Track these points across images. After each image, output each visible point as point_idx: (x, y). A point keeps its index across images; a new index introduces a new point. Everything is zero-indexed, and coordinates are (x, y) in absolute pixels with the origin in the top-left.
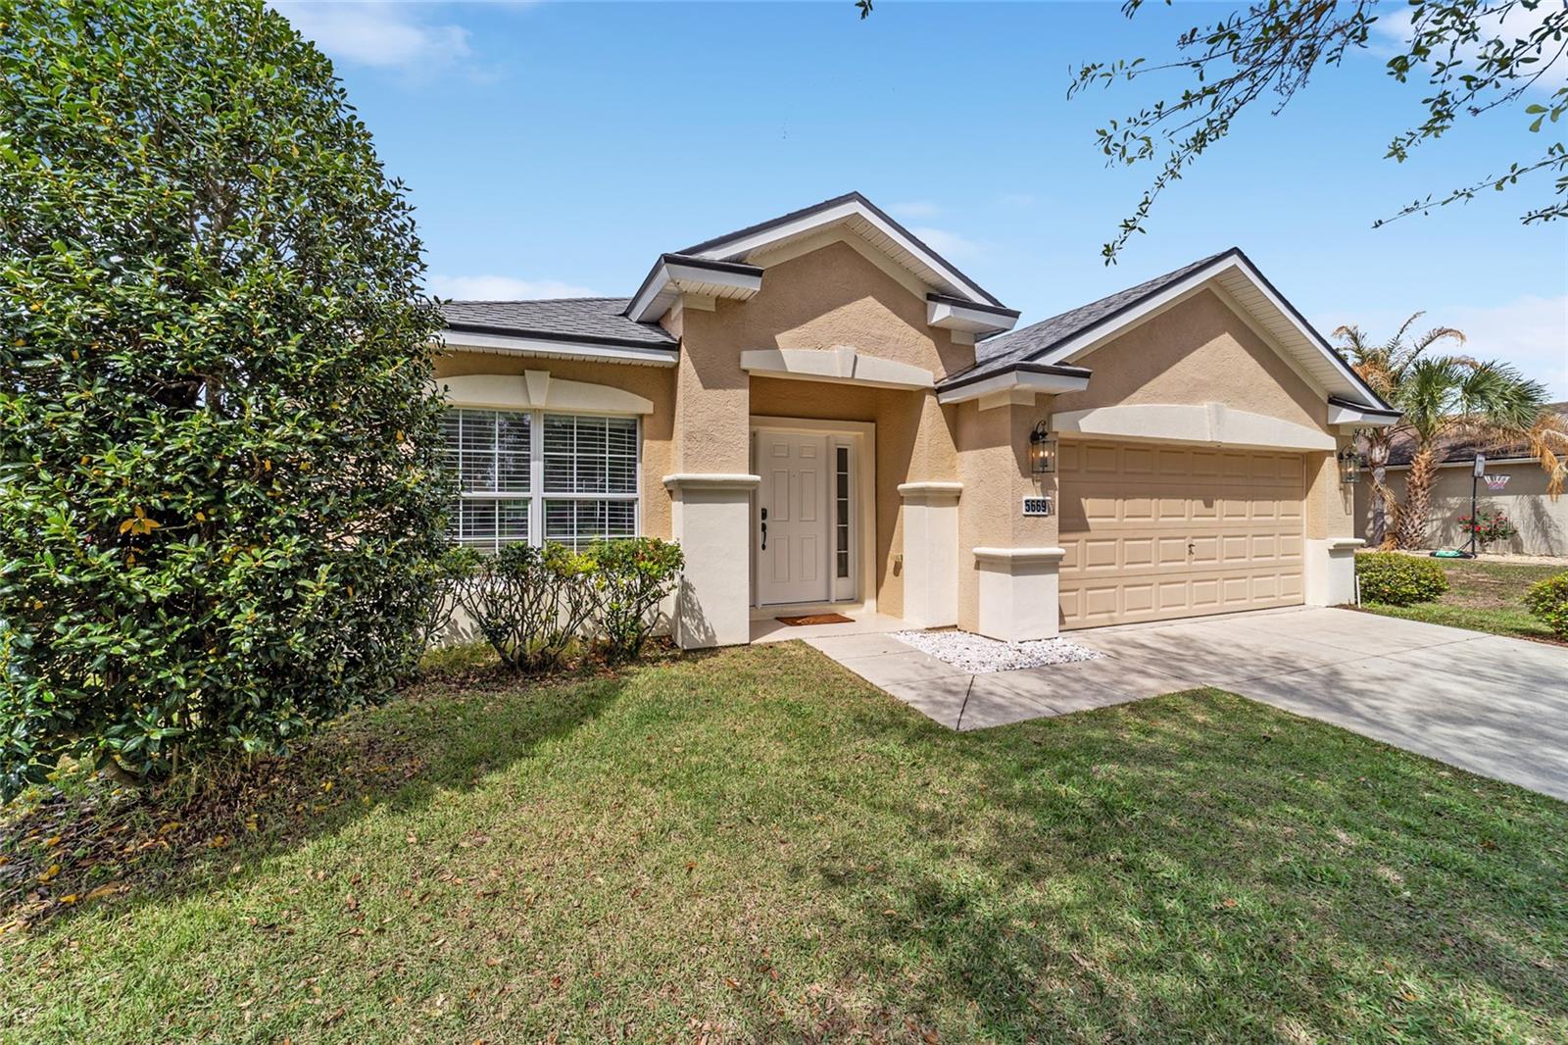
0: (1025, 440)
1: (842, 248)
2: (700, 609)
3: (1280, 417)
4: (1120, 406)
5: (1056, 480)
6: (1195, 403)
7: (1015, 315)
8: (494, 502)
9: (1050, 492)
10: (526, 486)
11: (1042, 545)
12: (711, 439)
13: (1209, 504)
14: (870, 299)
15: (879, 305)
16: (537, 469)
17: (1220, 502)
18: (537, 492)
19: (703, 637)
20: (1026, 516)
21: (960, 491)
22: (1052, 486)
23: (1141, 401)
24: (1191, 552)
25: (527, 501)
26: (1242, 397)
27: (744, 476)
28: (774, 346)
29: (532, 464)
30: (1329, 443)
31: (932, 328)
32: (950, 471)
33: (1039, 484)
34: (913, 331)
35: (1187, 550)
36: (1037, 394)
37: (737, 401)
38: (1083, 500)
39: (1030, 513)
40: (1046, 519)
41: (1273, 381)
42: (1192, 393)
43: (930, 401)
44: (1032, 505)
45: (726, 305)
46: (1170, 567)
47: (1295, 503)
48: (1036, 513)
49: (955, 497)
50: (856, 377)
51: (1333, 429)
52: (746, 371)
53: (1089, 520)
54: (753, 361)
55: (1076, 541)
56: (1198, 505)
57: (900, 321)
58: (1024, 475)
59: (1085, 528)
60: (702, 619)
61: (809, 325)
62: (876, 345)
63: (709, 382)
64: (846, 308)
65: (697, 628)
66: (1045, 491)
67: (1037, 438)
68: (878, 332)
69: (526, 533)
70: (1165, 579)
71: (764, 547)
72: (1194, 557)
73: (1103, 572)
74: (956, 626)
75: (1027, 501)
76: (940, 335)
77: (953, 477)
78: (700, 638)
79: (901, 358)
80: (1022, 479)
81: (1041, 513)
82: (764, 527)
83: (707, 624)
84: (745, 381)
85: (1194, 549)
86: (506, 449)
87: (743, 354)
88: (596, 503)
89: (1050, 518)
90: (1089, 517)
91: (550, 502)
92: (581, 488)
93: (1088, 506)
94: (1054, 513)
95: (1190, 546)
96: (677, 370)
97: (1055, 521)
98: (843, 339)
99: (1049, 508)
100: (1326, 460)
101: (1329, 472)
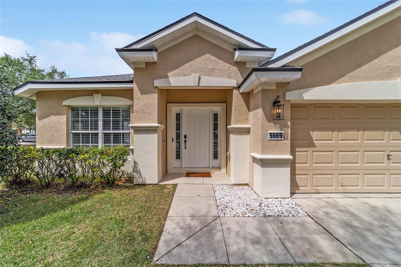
0: (269, 105)
1: (196, 36)
2: (140, 170)
4: (332, 85)
5: (289, 123)
6: (391, 79)
7: (274, 50)
8: (89, 134)
9: (285, 129)
10: (97, 129)
11: (280, 154)
12: (144, 112)
14: (208, 55)
15: (212, 57)
16: (100, 123)
18: (100, 131)
19: (141, 180)
20: (269, 140)
21: (249, 128)
22: (286, 126)
24: (389, 159)
27: (155, 125)
28: (167, 77)
29: (99, 122)
31: (236, 62)
32: (246, 120)
33: (278, 125)
34: (228, 65)
35: (386, 158)
36: (277, 83)
37: (154, 98)
38: (311, 132)
39: (273, 139)
40: (282, 142)
43: (235, 92)
44: (273, 135)
45: (150, 65)
46: (374, 166)
48: (276, 139)
49: (247, 131)
50: (200, 85)
52: (156, 87)
53: (315, 142)
54: (158, 83)
55: (307, 151)
57: (222, 62)
58: (269, 121)
59: (313, 146)
60: (140, 174)
61: (181, 68)
62: (211, 73)
63: (143, 92)
64: (197, 60)
65: (139, 178)
66: (281, 128)
67: (276, 103)
68: (211, 67)
69: (98, 143)
70: (368, 172)
71: (185, 148)
72: (391, 161)
73: (324, 167)
74: (248, 184)
75: (270, 133)
76: (240, 64)
77: (247, 122)
78: (140, 181)
79: (222, 76)
80: (268, 123)
81: (279, 139)
82: (185, 141)
83: (143, 176)
84: (157, 90)
85: (391, 157)
86: (92, 118)
87: (155, 81)
88: (118, 134)
89: (285, 141)
90: (315, 140)
91: (104, 134)
92: (113, 129)
93: (315, 135)
94: (287, 139)
95: (388, 156)
96: (133, 90)
97: (288, 142)
98: (194, 71)
99: (284, 137)
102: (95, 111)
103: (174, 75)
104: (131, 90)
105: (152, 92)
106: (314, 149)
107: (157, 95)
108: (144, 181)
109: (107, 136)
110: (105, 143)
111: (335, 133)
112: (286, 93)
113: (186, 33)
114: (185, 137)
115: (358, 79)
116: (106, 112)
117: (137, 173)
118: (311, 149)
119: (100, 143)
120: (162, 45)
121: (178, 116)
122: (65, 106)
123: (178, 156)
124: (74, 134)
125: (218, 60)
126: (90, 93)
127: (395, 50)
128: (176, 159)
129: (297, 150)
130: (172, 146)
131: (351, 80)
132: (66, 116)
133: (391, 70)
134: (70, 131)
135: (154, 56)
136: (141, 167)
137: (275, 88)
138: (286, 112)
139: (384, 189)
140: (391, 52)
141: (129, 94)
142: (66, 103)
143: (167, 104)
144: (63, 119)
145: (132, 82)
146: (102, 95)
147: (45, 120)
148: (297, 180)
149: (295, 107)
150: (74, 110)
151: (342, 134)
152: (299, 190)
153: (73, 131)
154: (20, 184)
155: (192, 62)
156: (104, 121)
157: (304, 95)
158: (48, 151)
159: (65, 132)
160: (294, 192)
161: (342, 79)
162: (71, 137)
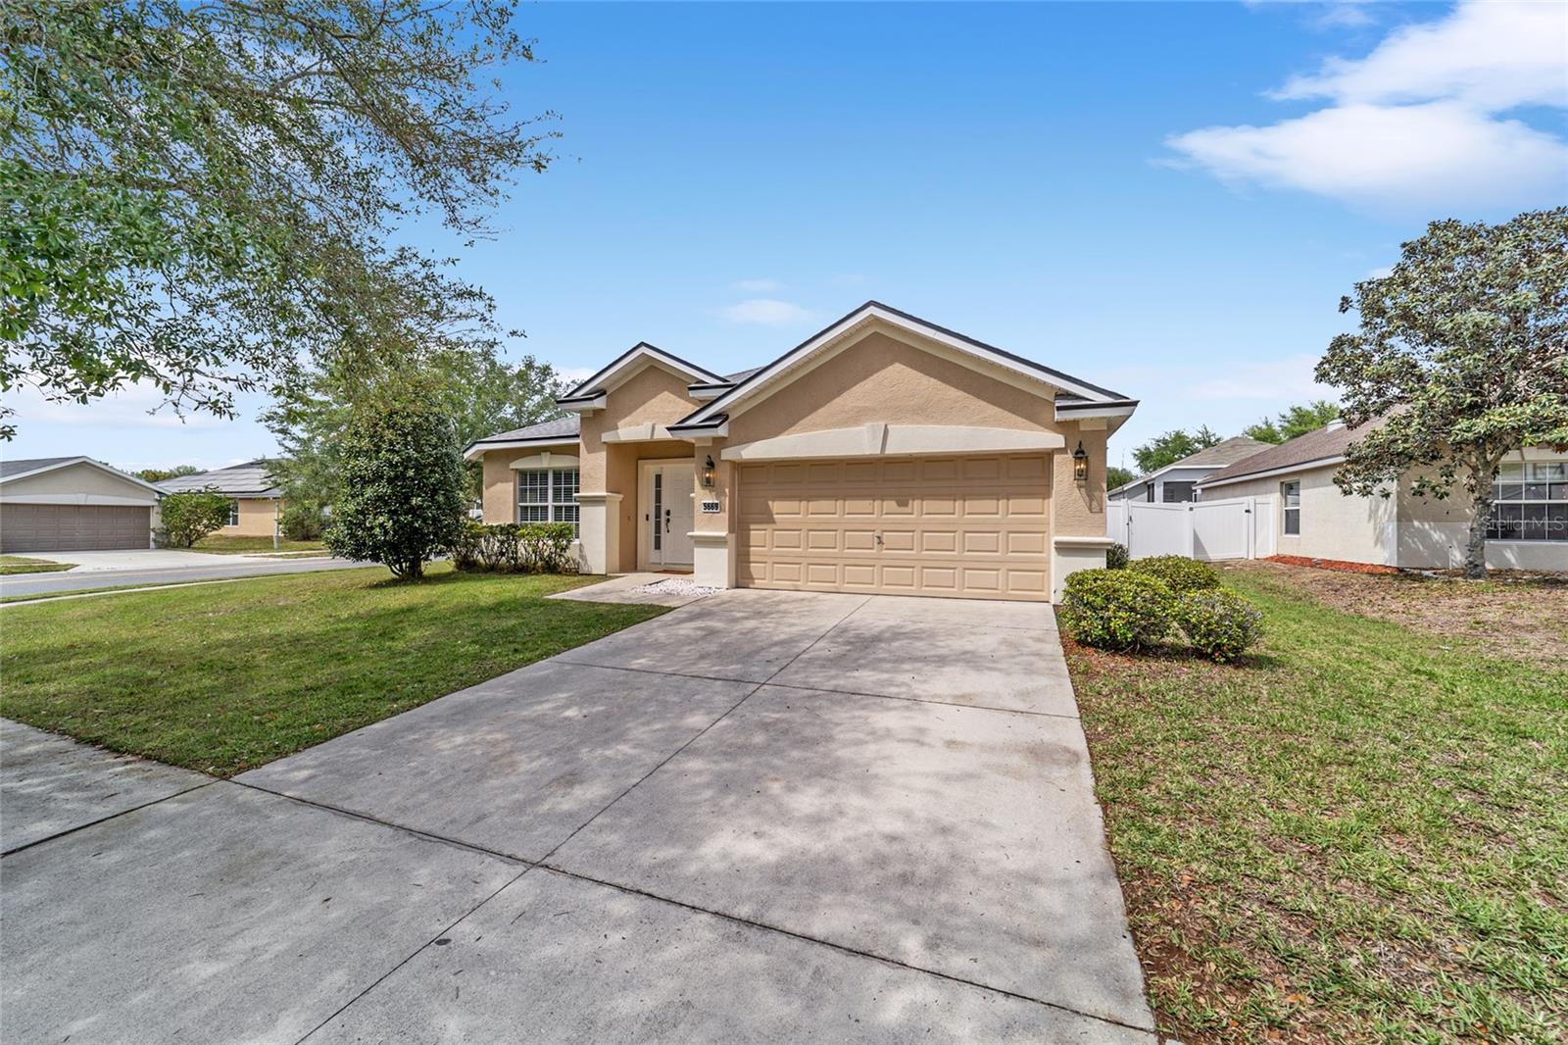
1: (652, 367)
2: (586, 556)
3: (972, 424)
4: (780, 438)
5: (727, 490)
6: (858, 425)
8: (538, 507)
9: (722, 498)
10: (546, 501)
11: (715, 530)
12: (592, 476)
13: (903, 503)
14: (666, 393)
15: (670, 395)
16: (550, 492)
17: (917, 503)
18: (550, 503)
19: (586, 568)
20: (707, 512)
22: (723, 493)
23: (801, 431)
24: (879, 542)
25: (547, 507)
26: (922, 412)
27: (605, 494)
28: (617, 428)
30: (1056, 440)
33: (714, 493)
35: (876, 540)
36: (710, 440)
37: (602, 457)
38: (770, 503)
41: (961, 393)
42: (856, 417)
44: (708, 506)
45: (597, 412)
47: (1034, 504)
48: (711, 510)
50: (655, 437)
51: (1062, 427)
52: (605, 443)
53: (775, 516)
54: (607, 437)
56: (890, 505)
58: (704, 488)
59: (772, 521)
60: (586, 561)
61: (633, 414)
62: (669, 418)
63: (589, 451)
64: (653, 401)
65: (584, 564)
66: (717, 497)
67: (711, 465)
68: (670, 410)
69: (547, 520)
70: (852, 561)
73: (788, 552)
75: (707, 504)
81: (715, 510)
83: (589, 563)
84: (605, 447)
85: (884, 540)
86: (542, 485)
87: (602, 435)
88: (571, 507)
89: (721, 514)
90: (776, 514)
91: (555, 507)
92: (565, 500)
93: (776, 506)
94: (725, 511)
95: (879, 537)
97: (725, 516)
98: (647, 418)
99: (721, 508)
100: (1057, 458)
101: (1064, 469)
102: (544, 475)
103: (625, 425)
104: (578, 445)
105: (600, 451)
106: (774, 526)
107: (606, 453)
108: (589, 568)
109: (558, 509)
110: (555, 520)
111: (804, 504)
112: (722, 451)
113: (640, 365)
114: (668, 513)
115: (815, 426)
116: (557, 475)
117: (583, 560)
118: (770, 527)
119: (550, 520)
120: (611, 385)
121: (658, 478)
122: (512, 469)
123: (658, 546)
124: (521, 506)
126: (537, 452)
127: (862, 383)
128: (655, 548)
129: (752, 527)
130: (646, 530)
132: (513, 484)
133: (857, 412)
134: (518, 503)
135: (600, 403)
136: (587, 552)
137: (711, 446)
138: (723, 475)
139: (873, 588)
140: (858, 386)
141: (574, 451)
142: (514, 465)
143: (638, 461)
144: (510, 486)
145: (577, 436)
147: (492, 489)
148: (752, 570)
149: (743, 468)
150: (523, 473)
151: (813, 505)
155: (647, 405)
156: (554, 489)
157: (743, 453)
158: (492, 527)
159: (512, 505)
160: (748, 586)
161: (792, 428)
162: (519, 510)
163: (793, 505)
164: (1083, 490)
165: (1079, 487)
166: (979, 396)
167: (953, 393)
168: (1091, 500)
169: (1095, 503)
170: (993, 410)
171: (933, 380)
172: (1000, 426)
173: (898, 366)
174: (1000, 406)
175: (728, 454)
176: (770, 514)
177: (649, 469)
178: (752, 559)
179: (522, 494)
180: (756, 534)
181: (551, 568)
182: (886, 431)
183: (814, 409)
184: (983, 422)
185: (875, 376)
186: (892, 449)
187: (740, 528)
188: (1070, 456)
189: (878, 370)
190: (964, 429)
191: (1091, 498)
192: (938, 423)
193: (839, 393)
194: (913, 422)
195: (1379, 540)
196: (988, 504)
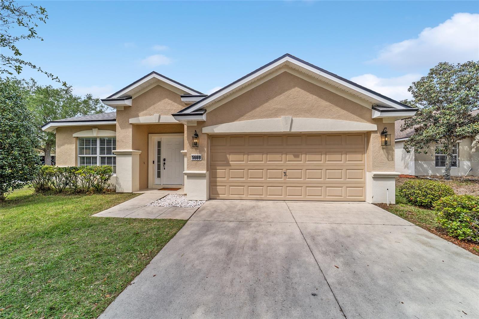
0: (191, 137)
1: (159, 86)
2: (120, 183)
3: (333, 118)
5: (206, 149)
6: (277, 117)
8: (91, 157)
9: (203, 153)
10: (96, 154)
11: (199, 170)
13: (296, 156)
14: (167, 99)
15: (169, 101)
16: (98, 150)
17: (303, 156)
18: (98, 155)
19: (121, 190)
20: (192, 161)
22: (203, 151)
23: (247, 119)
24: (285, 175)
25: (96, 157)
26: (309, 112)
27: (131, 150)
28: (138, 116)
30: (374, 127)
33: (198, 151)
35: (283, 174)
36: (197, 122)
37: (129, 132)
38: (228, 156)
39: (194, 160)
41: (328, 103)
42: (276, 113)
44: (194, 157)
45: (127, 108)
46: (274, 181)
47: (358, 156)
48: (196, 160)
51: (377, 121)
52: (131, 124)
53: (230, 162)
54: (132, 121)
55: (225, 169)
56: (290, 157)
57: (176, 104)
59: (229, 165)
60: (120, 186)
61: (148, 109)
63: (122, 128)
64: (159, 103)
65: (119, 188)
66: (200, 152)
67: (196, 136)
68: (169, 108)
69: (96, 164)
70: (270, 185)
72: (287, 177)
73: (238, 180)
75: (193, 156)
78: (119, 190)
80: (191, 149)
81: (198, 160)
83: (122, 187)
84: (131, 126)
85: (287, 174)
86: (93, 146)
87: (130, 119)
88: (111, 157)
89: (202, 162)
90: (231, 161)
91: (101, 157)
92: (107, 154)
93: (231, 157)
94: (204, 160)
95: (285, 173)
96: (116, 125)
97: (204, 162)
98: (156, 112)
99: (202, 158)
100: (373, 135)
101: (376, 141)
102: (94, 140)
103: (143, 115)
105: (128, 128)
106: (230, 168)
107: (132, 129)
108: (122, 190)
109: (103, 159)
110: (101, 164)
111: (246, 156)
112: (203, 128)
113: (151, 84)
114: (164, 160)
115: (254, 117)
116: (102, 141)
117: (118, 185)
118: (228, 168)
119: (98, 164)
120: (135, 94)
121: (159, 143)
122: (75, 137)
123: (159, 176)
124: (80, 157)
125: (174, 103)
126: (90, 128)
127: (279, 96)
128: (158, 177)
129: (218, 168)
131: (248, 118)
132: (75, 145)
133: (276, 111)
134: (78, 155)
135: (128, 103)
136: (121, 181)
137: (196, 125)
138: (203, 141)
139: (282, 197)
140: (277, 98)
141: (113, 128)
142: (75, 135)
143: (149, 134)
144: (74, 147)
145: (115, 120)
146: (99, 129)
147: (62, 147)
148: (218, 190)
149: (212, 137)
150: (82, 140)
151: (251, 157)
152: (219, 197)
153: (80, 156)
154: (44, 190)
155: (156, 105)
156: (101, 148)
157: (214, 129)
158: (60, 168)
159: (74, 156)
160: (216, 198)
161: (242, 118)
162: (79, 159)
163: (240, 157)
164: (385, 150)
165: (383, 149)
166: (337, 105)
167: (324, 103)
168: (388, 155)
169: (390, 156)
170: (343, 112)
171: (314, 96)
172: (346, 119)
173: (297, 89)
174: (347, 111)
175: (206, 130)
176: (228, 161)
177: (154, 138)
178: (218, 184)
179: (81, 151)
180: (220, 172)
181: (99, 190)
182: (292, 120)
183: (254, 108)
184: (339, 117)
185: (286, 93)
186: (295, 130)
187: (212, 168)
188: (379, 134)
189: (287, 90)
190: (330, 121)
191: (388, 153)
192: (318, 117)
193: (267, 100)
194: (305, 117)
195: (407, 166)
196: (337, 157)
